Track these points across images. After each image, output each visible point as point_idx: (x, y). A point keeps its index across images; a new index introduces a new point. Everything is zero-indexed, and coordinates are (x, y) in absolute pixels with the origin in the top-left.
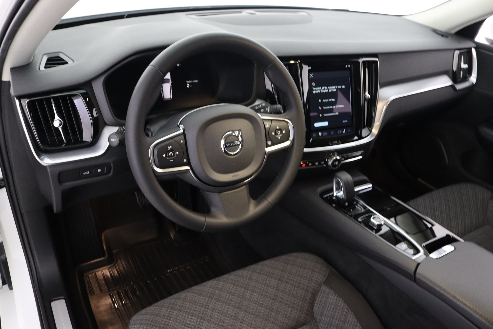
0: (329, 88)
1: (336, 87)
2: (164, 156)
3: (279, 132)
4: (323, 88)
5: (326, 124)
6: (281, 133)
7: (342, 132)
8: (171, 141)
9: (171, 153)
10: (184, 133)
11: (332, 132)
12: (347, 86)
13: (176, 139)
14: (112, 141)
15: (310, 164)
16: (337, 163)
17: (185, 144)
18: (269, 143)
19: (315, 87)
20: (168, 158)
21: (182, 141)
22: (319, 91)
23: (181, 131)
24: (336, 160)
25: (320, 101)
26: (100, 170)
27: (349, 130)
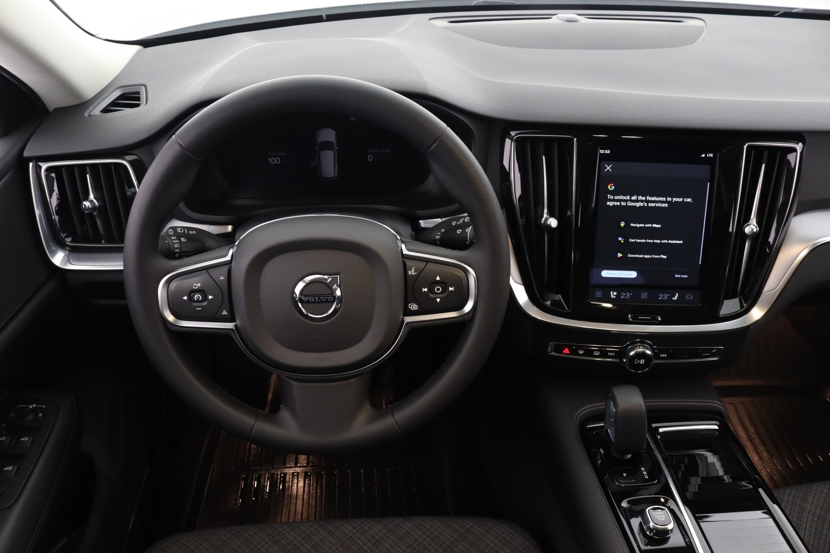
0: (649, 198)
1: (669, 199)
2: (186, 298)
3: (438, 289)
4: (634, 198)
5: (632, 274)
6: (445, 290)
7: (670, 298)
9: (198, 296)
10: (230, 262)
11: (644, 295)
12: (698, 201)
15: (581, 352)
16: (642, 362)
17: (226, 284)
18: (414, 307)
19: (614, 193)
20: (192, 304)
21: (222, 278)
22: (623, 204)
23: (228, 258)
24: (644, 354)
25: (623, 224)
27: (689, 297)
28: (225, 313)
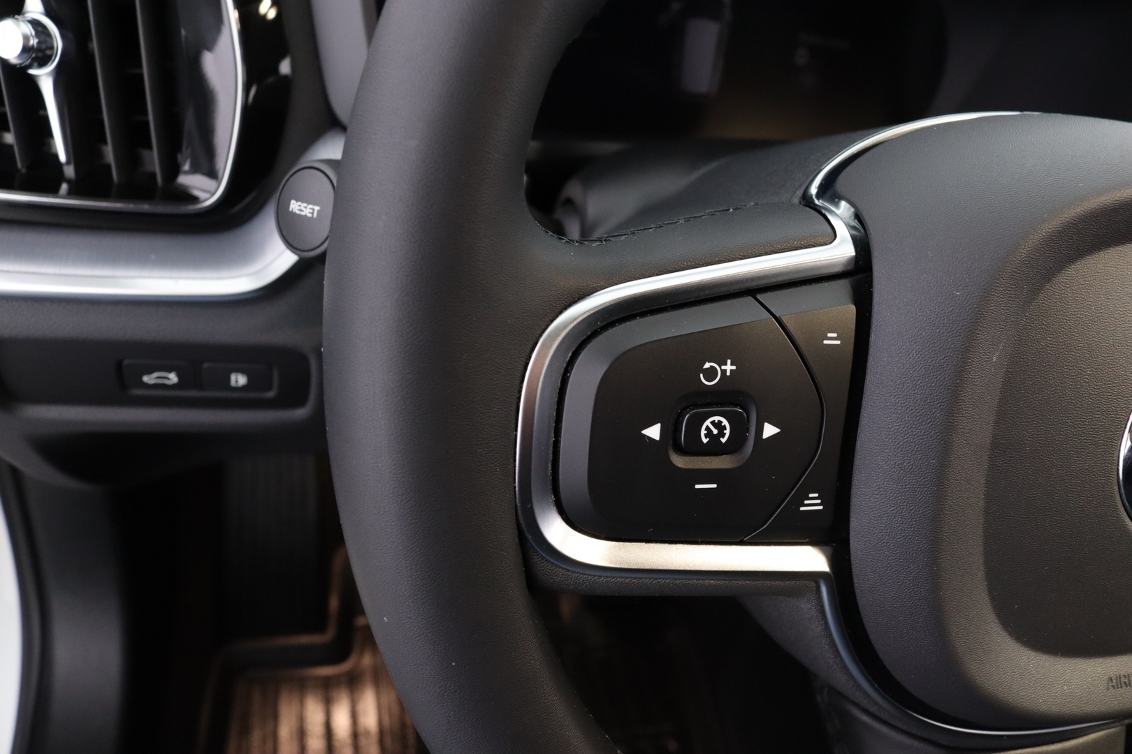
2: (654, 432)
8: (744, 313)
9: (714, 424)
13: (785, 304)
14: (293, 214)
20: (679, 461)
21: (832, 340)
23: (841, 250)
26: (239, 380)
28: (813, 503)
